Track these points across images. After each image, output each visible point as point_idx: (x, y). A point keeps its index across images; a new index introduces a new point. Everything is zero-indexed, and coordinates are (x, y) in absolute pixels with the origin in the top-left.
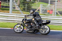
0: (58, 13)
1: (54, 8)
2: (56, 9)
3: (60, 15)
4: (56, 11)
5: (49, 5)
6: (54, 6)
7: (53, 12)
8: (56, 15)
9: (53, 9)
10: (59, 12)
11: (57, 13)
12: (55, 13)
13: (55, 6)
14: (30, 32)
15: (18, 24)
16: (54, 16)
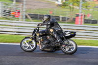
0: (29, 17)
1: (22, 8)
2: (24, 10)
3: (31, 19)
4: (25, 13)
5: (14, 3)
6: (21, 5)
7: (20, 14)
8: (24, 20)
9: (21, 10)
10: (29, 14)
11: (26, 17)
12: (23, 17)
13: (23, 6)
14: (48, 50)
15: (26, 38)
16: (22, 21)
